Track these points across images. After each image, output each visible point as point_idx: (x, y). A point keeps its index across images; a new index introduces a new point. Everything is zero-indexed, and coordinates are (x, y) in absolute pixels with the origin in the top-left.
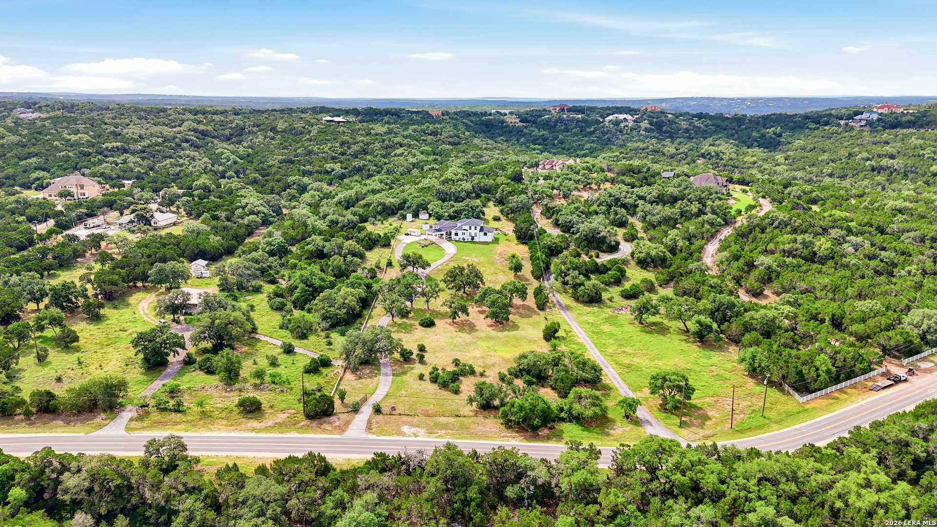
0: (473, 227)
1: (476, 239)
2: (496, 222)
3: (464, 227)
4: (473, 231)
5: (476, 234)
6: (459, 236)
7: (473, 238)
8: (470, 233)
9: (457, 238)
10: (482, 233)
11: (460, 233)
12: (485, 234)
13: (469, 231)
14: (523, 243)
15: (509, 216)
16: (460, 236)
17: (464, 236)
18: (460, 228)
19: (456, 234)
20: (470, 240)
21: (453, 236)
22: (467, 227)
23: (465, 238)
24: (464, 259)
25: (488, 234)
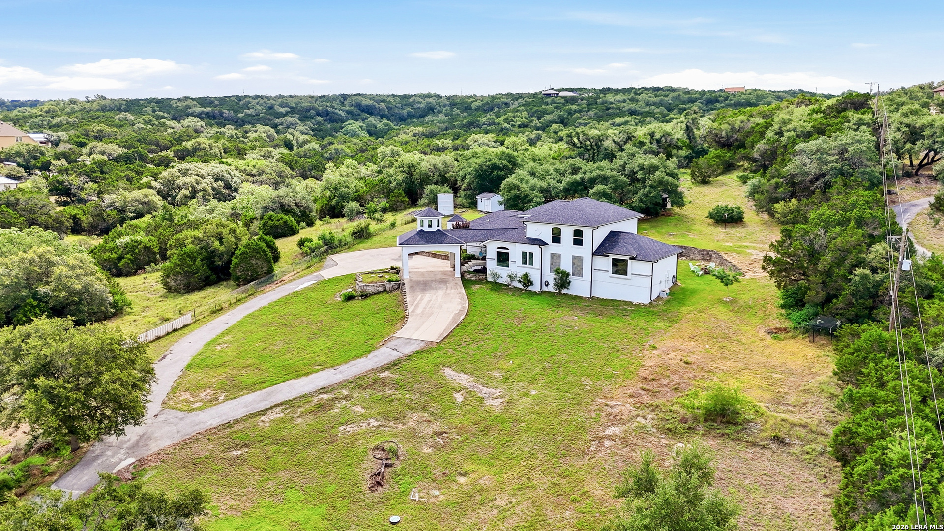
0: (567, 234)
1: (579, 287)
2: (720, 230)
3: (532, 231)
4: (567, 250)
5: (578, 262)
6: (511, 268)
7: (563, 280)
8: (555, 257)
10: (605, 263)
11: (516, 251)
12: (619, 267)
13: (554, 248)
14: (815, 332)
15: (779, 207)
16: (517, 267)
17: (527, 269)
18: (520, 236)
19: (503, 258)
20: (552, 287)
21: (491, 266)
22: (544, 232)
23: (535, 276)
25: (632, 266)
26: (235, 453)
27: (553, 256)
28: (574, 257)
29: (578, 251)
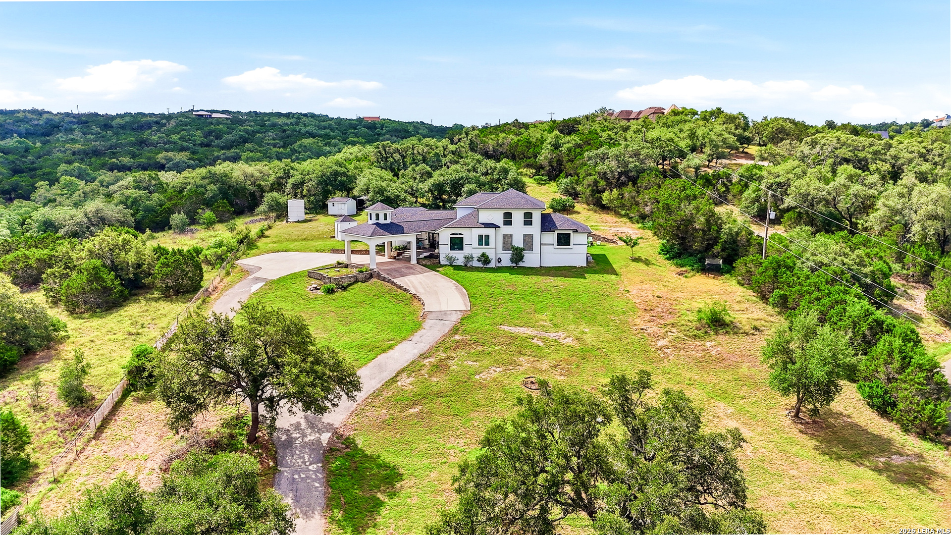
0: (518, 217)
1: (531, 260)
3: (485, 216)
4: (518, 230)
5: (528, 239)
6: (467, 251)
7: (518, 255)
8: (507, 238)
9: (459, 257)
10: (551, 238)
11: (470, 236)
12: (563, 240)
13: (506, 230)
16: (472, 249)
17: (484, 249)
18: (472, 222)
19: (457, 243)
20: (506, 261)
21: (444, 251)
22: (497, 217)
23: (491, 254)
24: (512, 338)
25: (574, 238)
26: (412, 411)
27: (505, 236)
28: (525, 236)
29: (528, 230)
